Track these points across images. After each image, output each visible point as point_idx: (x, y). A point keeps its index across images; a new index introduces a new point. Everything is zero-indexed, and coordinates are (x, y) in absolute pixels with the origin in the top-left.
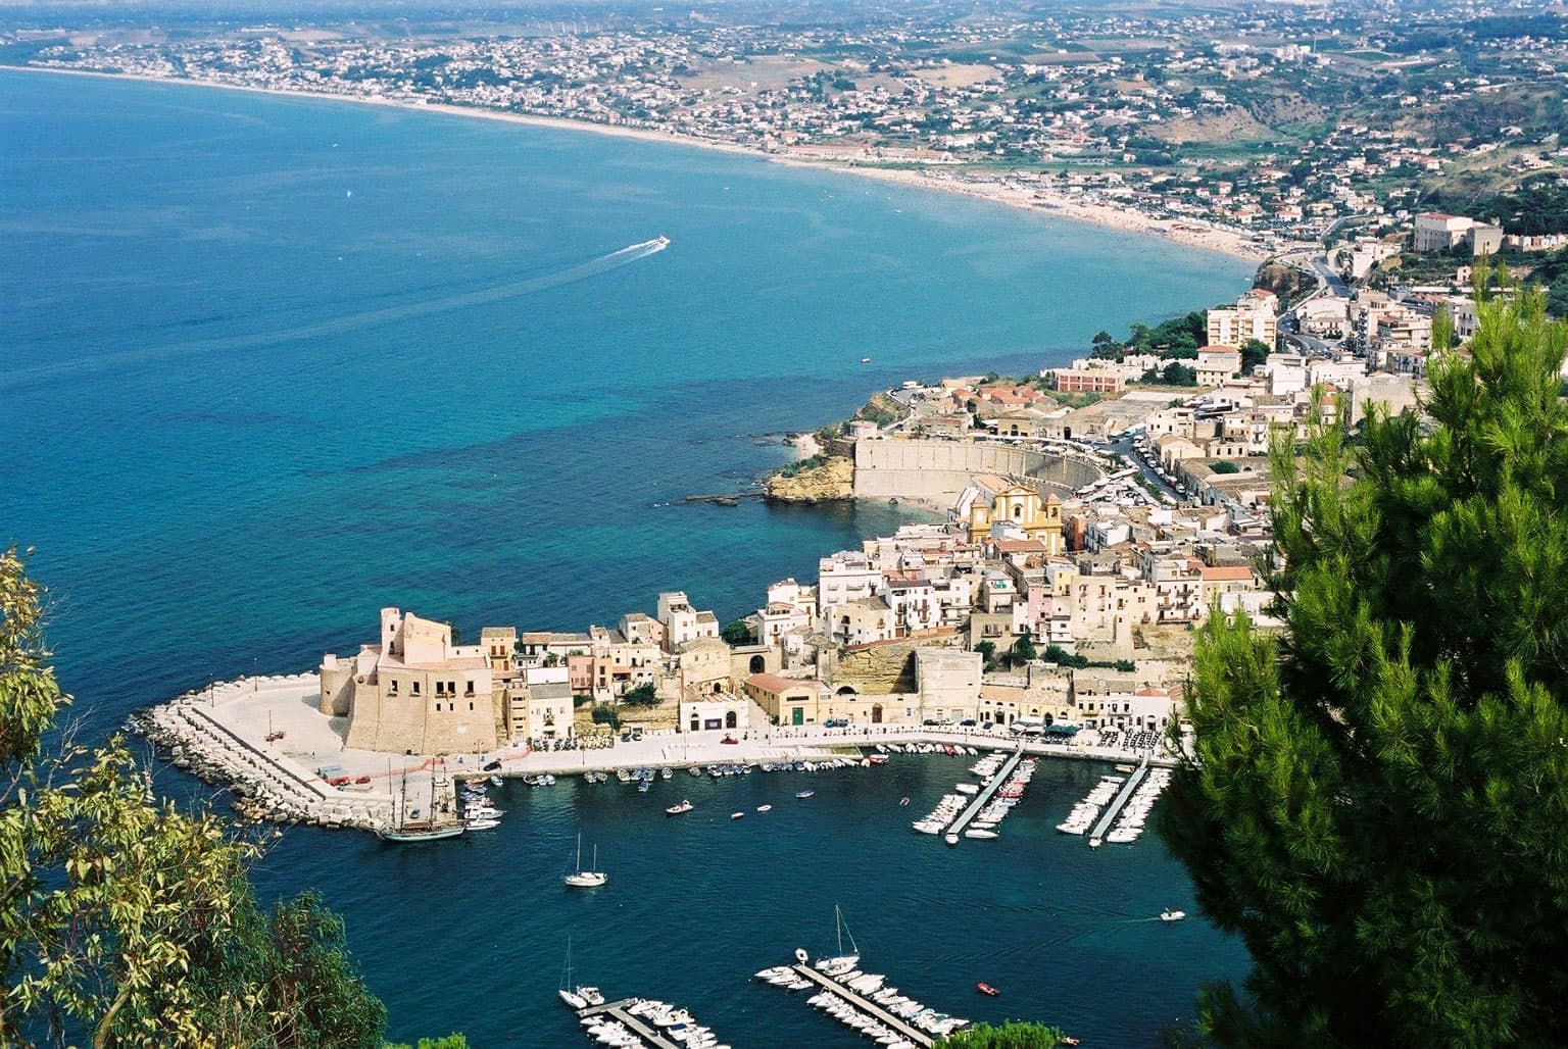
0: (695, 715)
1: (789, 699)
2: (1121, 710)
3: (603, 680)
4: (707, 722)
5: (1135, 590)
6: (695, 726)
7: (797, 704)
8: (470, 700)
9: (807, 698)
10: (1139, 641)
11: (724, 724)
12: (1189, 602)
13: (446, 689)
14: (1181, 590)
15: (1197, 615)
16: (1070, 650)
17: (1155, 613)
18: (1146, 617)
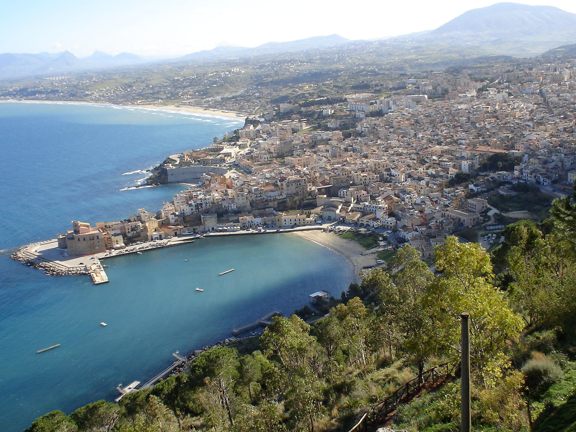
0: (152, 237)
1: (173, 230)
3: (129, 231)
4: (155, 238)
5: (249, 194)
6: (152, 239)
7: (175, 231)
8: (98, 240)
9: (178, 229)
10: (252, 206)
11: (159, 238)
12: (261, 195)
13: (92, 238)
14: (259, 193)
15: (263, 198)
16: (237, 210)
17: (254, 199)
18: (253, 200)
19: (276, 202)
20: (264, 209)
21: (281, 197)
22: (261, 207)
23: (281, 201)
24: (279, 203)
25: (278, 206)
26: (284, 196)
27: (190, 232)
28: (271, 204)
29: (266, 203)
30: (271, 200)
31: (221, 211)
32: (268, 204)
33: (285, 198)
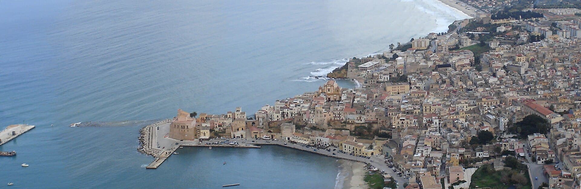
0: (234, 135)
1: (254, 133)
2: (319, 140)
3: (216, 126)
4: (237, 137)
5: (328, 113)
6: (234, 137)
7: (256, 134)
8: (187, 130)
9: (257, 133)
10: (329, 124)
11: (240, 137)
12: (340, 116)
13: (183, 127)
14: (338, 113)
15: (342, 119)
16: (315, 125)
17: (333, 119)
18: (331, 119)
19: (354, 126)
20: (341, 129)
21: (360, 122)
22: (339, 128)
23: (360, 125)
24: (356, 127)
25: (355, 129)
26: (363, 121)
27: (267, 138)
28: (348, 126)
29: (344, 124)
30: (348, 123)
31: (301, 124)
32: (345, 125)
33: (364, 123)
